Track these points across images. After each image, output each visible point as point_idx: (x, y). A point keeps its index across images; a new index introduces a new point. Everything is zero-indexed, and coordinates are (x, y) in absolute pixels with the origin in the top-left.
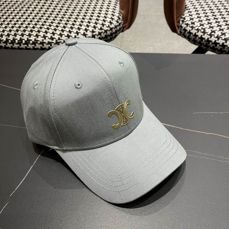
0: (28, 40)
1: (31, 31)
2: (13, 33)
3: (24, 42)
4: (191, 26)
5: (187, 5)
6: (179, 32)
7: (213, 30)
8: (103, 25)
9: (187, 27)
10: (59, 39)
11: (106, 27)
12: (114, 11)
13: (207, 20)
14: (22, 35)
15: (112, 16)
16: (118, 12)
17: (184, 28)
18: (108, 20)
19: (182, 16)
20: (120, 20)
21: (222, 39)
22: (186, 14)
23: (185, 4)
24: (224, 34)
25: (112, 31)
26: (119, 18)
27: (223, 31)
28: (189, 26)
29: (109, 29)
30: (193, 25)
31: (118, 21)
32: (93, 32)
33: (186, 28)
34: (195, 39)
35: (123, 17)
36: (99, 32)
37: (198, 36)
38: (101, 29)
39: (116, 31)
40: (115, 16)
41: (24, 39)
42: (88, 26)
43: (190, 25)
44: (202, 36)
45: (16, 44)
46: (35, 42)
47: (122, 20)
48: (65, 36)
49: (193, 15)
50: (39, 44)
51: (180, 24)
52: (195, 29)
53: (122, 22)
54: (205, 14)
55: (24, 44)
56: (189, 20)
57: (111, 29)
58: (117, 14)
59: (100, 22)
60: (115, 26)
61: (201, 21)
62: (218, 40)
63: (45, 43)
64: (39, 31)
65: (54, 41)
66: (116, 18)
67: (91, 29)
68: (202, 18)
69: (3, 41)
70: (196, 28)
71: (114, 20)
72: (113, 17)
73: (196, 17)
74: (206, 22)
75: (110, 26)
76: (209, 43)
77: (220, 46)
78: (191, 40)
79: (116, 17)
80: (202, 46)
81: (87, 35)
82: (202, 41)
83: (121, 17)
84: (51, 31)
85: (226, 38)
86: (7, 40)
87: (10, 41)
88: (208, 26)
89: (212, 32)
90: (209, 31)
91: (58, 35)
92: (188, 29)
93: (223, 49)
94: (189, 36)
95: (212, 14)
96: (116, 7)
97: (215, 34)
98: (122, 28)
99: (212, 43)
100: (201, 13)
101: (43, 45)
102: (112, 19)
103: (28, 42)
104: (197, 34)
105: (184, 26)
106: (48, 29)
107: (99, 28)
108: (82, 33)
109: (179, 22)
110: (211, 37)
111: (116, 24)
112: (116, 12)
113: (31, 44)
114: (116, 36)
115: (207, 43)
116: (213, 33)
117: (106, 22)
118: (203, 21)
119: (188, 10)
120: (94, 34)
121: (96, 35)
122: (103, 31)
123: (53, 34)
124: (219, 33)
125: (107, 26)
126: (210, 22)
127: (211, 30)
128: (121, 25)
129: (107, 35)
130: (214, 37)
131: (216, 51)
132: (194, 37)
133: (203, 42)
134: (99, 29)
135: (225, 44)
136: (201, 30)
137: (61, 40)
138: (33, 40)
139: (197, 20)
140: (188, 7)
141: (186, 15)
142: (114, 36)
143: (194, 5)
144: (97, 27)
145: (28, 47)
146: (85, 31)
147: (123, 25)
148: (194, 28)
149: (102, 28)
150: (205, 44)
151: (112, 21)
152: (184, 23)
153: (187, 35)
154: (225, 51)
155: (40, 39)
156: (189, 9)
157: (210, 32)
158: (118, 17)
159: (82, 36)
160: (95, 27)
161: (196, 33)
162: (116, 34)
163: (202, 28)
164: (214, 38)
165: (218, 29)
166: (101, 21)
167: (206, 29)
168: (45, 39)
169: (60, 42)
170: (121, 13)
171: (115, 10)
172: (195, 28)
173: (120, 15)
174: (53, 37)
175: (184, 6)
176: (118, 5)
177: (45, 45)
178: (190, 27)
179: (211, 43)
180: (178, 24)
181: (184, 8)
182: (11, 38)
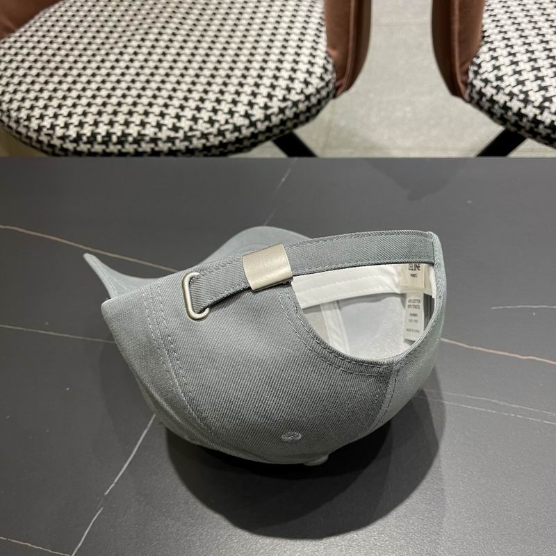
0: (125, 135)
1: (130, 113)
2: (90, 119)
3: (114, 139)
4: (495, 84)
5: (486, 31)
6: (466, 97)
7: (548, 95)
8: (289, 89)
9: (485, 87)
10: (191, 129)
11: (297, 93)
12: (314, 53)
13: (534, 69)
14: (111, 123)
15: (308, 66)
16: (323, 55)
17: (477, 88)
18: (301, 76)
19: (475, 60)
20: (329, 73)
22: (484, 55)
23: (483, 26)
25: (310, 101)
26: (326, 70)
28: (489, 85)
29: (302, 97)
30: (499, 83)
31: (324, 76)
32: (266, 107)
33: (483, 90)
34: (505, 116)
35: (334, 66)
36: (280, 108)
37: (510, 109)
38: (285, 99)
39: (319, 101)
40: (316, 66)
41: (114, 133)
42: (254, 94)
43: (492, 82)
44: (520, 109)
45: (99, 144)
46: (139, 138)
47: (332, 74)
48: (205, 122)
49: (500, 58)
50: (148, 143)
51: (468, 77)
52: (505, 94)
53: (333, 78)
54: (529, 55)
55: (115, 144)
56: (491, 69)
57: (308, 98)
58: (320, 61)
59: (282, 83)
60: (317, 89)
61: (519, 73)
63: (160, 139)
64: (146, 114)
65: (181, 134)
66: (318, 70)
67: (261, 101)
68: (521, 66)
69: (71, 138)
70: (507, 91)
71: (314, 76)
72: (311, 70)
73: (508, 63)
74: (531, 76)
75: (305, 90)
76: (537, 127)
78: (495, 117)
79: (320, 67)
80: (522, 132)
81: (253, 115)
82: (521, 120)
83: (330, 67)
84: (172, 111)
86: (79, 136)
87: (85, 139)
88: (535, 86)
89: (546, 99)
90: (536, 98)
91: (188, 120)
92: (489, 91)
94: (489, 108)
95: (547, 52)
96: (317, 43)
97: (551, 106)
98: (334, 92)
99: (546, 127)
100: (519, 52)
101: (156, 145)
102: (310, 73)
103: (123, 139)
104: (509, 104)
105: (478, 84)
106: (166, 106)
107: (281, 98)
108: (243, 113)
109: (466, 73)
110: (541, 113)
111: (318, 84)
112: (319, 56)
113: (131, 144)
114: (318, 112)
115: (533, 125)
116: (547, 104)
117: (296, 81)
118: (523, 73)
119: (488, 45)
120: (269, 112)
121: (272, 114)
122: (289, 104)
123: (178, 117)
125: (299, 91)
126: (540, 75)
127: (543, 96)
128: (331, 86)
129: (298, 111)
130: (550, 113)
132: (503, 111)
133: (522, 124)
134: (279, 100)
136: (518, 96)
137: (196, 130)
138: (135, 135)
139: (509, 70)
140: (489, 36)
141: (482, 57)
142: (314, 111)
143: (503, 30)
144: (274, 96)
145: (124, 150)
146: (248, 108)
147: (334, 83)
148: (501, 91)
149: (287, 97)
150: (528, 128)
151: (309, 80)
152: (479, 77)
153: (487, 105)
155: (149, 131)
156: (492, 42)
157: (541, 99)
158: (324, 67)
159: (241, 119)
160: (270, 96)
161: (506, 102)
162: (319, 107)
163: (521, 92)
164: (550, 116)
166: (285, 79)
167: (530, 93)
168: (160, 129)
169: (194, 136)
170: (330, 56)
171: (315, 49)
172: (503, 89)
173: (328, 62)
174: (178, 124)
175: (480, 32)
176: (323, 35)
177: (160, 144)
178: (492, 87)
179: (541, 127)
180: (464, 78)
181: (480, 38)
182: (87, 131)
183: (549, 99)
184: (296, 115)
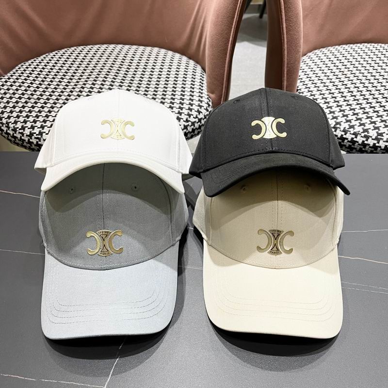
5: (298, 87)
7: (338, 121)
8: (189, 115)
11: (194, 117)
12: (201, 95)
13: (328, 107)
15: (199, 102)
16: (207, 97)
18: (195, 108)
20: (210, 107)
21: (350, 134)
24: (352, 127)
25: (201, 123)
26: (209, 105)
27: (351, 122)
29: (197, 120)
31: (208, 108)
35: (212, 103)
36: (184, 125)
38: (187, 121)
40: (203, 103)
47: (212, 108)
54: (324, 100)
57: (200, 120)
58: (205, 100)
59: (185, 111)
60: (205, 116)
62: (345, 134)
66: (205, 105)
72: (201, 104)
75: (198, 116)
77: (348, 141)
83: (210, 103)
85: (356, 132)
88: (331, 116)
89: (337, 123)
90: (332, 122)
93: (352, 146)
95: (334, 99)
96: (202, 90)
97: (340, 127)
99: (338, 138)
102: (201, 107)
107: (185, 120)
110: (336, 131)
111: (205, 113)
116: (338, 126)
117: (193, 111)
122: (190, 123)
124: (346, 126)
126: (332, 110)
127: (335, 122)
129: (194, 128)
130: (340, 131)
131: (344, 148)
134: (184, 121)
135: (355, 139)
140: (300, 90)
143: (308, 86)
144: (181, 118)
149: (189, 119)
151: (200, 110)
154: (356, 149)
158: (208, 103)
165: (343, 119)
166: (186, 109)
170: (210, 97)
171: (202, 93)
173: (210, 101)
175: (295, 87)
179: (336, 138)
183: (339, 123)
184: (193, 130)
